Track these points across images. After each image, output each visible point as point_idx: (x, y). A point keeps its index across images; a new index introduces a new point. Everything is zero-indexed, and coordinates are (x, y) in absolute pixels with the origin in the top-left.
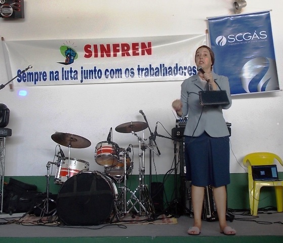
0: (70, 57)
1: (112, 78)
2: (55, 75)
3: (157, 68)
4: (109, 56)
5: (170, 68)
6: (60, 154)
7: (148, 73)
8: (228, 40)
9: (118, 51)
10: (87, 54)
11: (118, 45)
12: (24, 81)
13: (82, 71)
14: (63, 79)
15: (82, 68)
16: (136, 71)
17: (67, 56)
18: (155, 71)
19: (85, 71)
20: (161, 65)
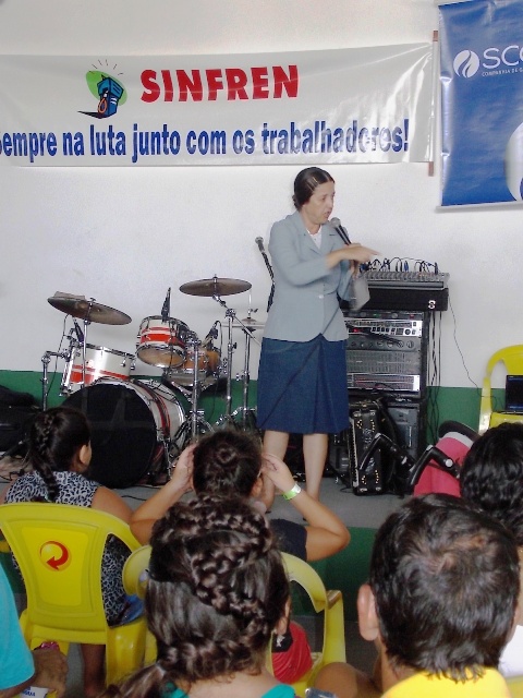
0: (108, 100)
1: (204, 152)
2: (74, 142)
3: (308, 131)
4: (197, 97)
5: (338, 131)
6: (75, 333)
7: (286, 144)
8: (482, 60)
9: (220, 86)
10: (149, 92)
11: (217, 73)
12: (8, 153)
13: (135, 134)
14: (93, 154)
15: (135, 127)
16: (258, 139)
17: (101, 95)
18: (303, 138)
19: (141, 134)
20: (317, 123)
